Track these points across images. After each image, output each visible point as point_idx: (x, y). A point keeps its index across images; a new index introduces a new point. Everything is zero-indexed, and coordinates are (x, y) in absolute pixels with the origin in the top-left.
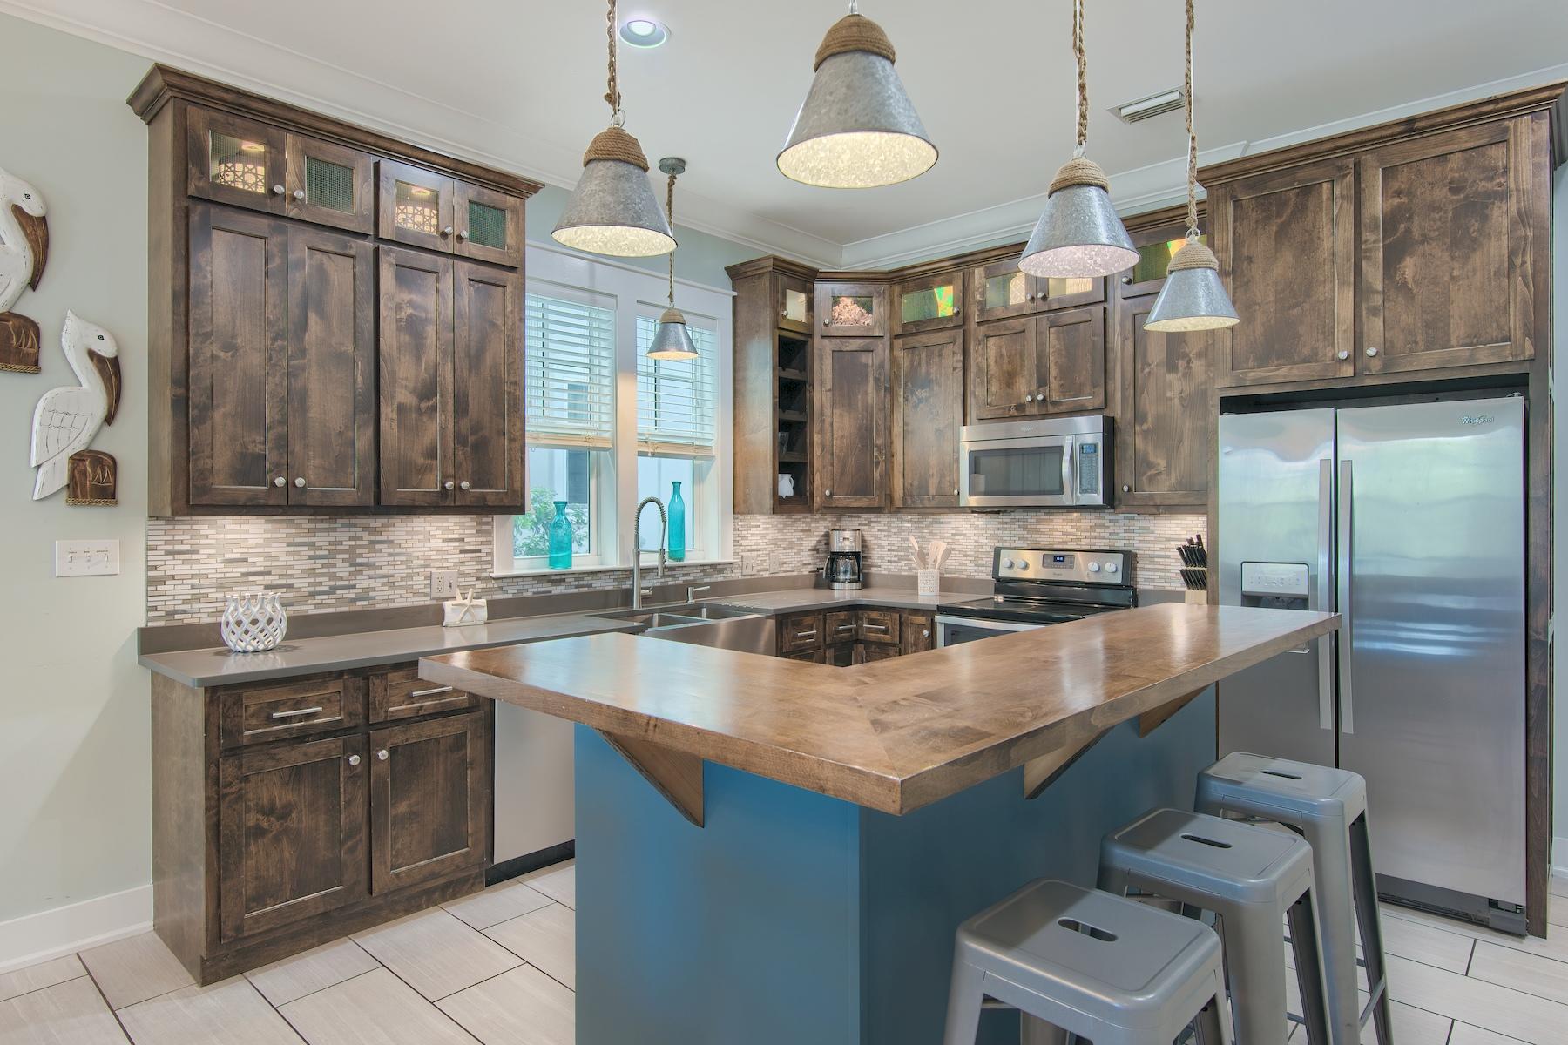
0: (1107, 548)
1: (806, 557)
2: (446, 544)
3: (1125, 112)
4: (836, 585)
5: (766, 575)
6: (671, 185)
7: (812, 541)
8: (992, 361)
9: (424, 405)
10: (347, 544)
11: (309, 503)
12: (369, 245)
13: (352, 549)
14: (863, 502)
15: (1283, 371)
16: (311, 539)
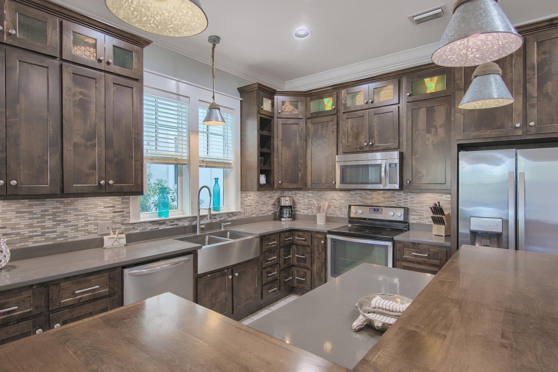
0: (396, 206)
1: (270, 208)
2: (106, 209)
3: (415, 18)
4: (283, 219)
5: (254, 216)
6: (213, 48)
7: (273, 201)
9: (89, 143)
10: (51, 211)
11: (19, 193)
12: (57, 62)
13: (54, 214)
14: (295, 186)
15: (488, 132)
16: (30, 210)
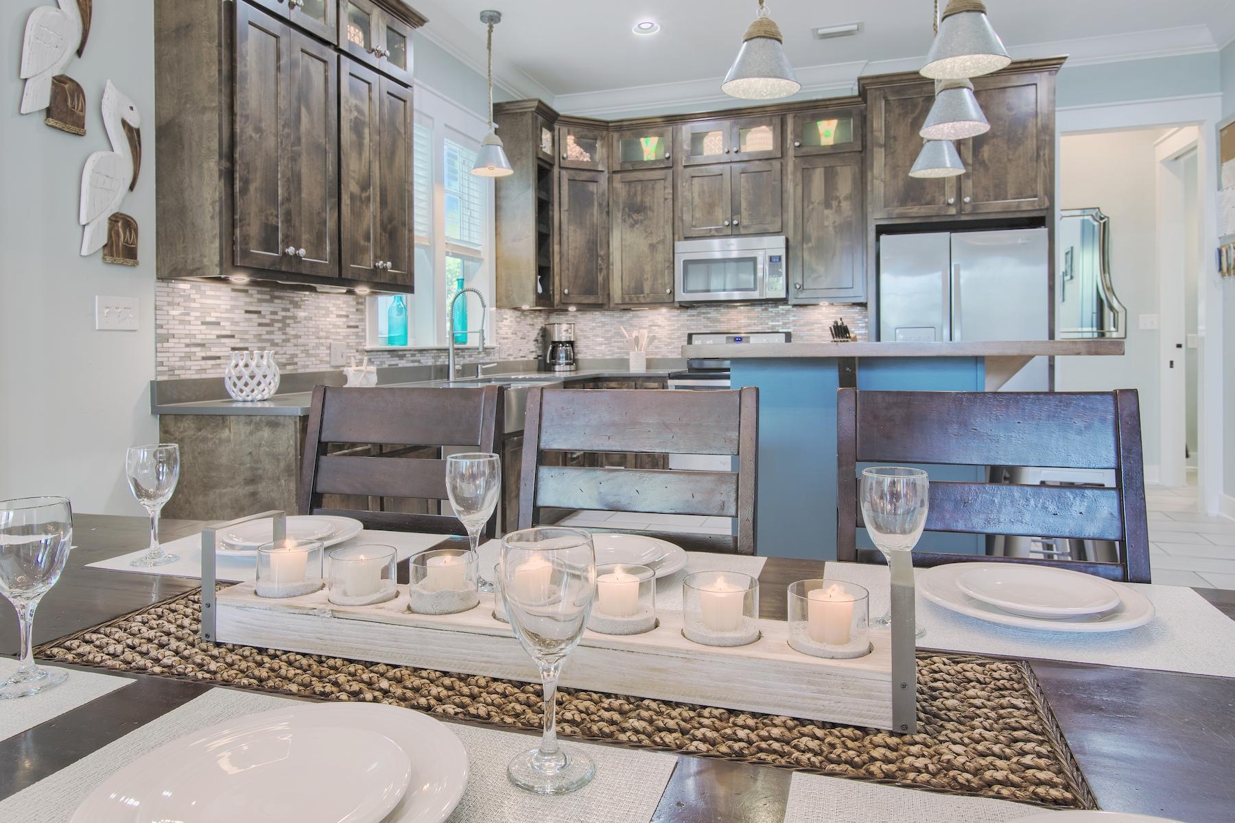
1: (530, 346)
2: (338, 319)
3: (819, 32)
4: (557, 368)
5: (511, 359)
6: (490, 31)
7: (534, 333)
8: (696, 195)
9: (364, 195)
10: (280, 314)
11: (304, 272)
12: (335, 54)
13: (284, 320)
14: (591, 300)
15: (914, 210)
16: (259, 309)
